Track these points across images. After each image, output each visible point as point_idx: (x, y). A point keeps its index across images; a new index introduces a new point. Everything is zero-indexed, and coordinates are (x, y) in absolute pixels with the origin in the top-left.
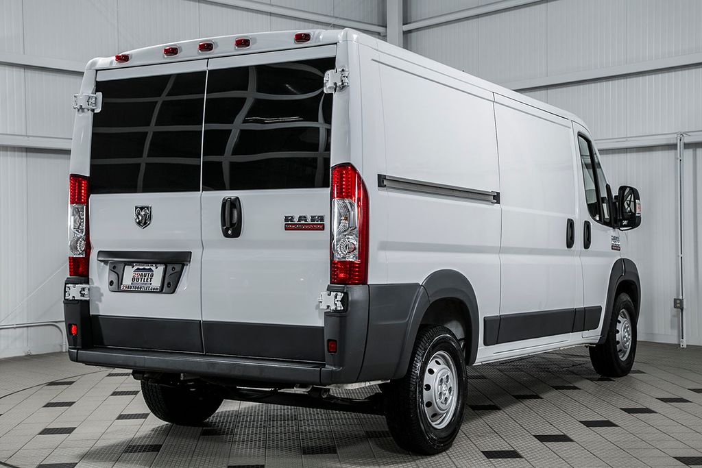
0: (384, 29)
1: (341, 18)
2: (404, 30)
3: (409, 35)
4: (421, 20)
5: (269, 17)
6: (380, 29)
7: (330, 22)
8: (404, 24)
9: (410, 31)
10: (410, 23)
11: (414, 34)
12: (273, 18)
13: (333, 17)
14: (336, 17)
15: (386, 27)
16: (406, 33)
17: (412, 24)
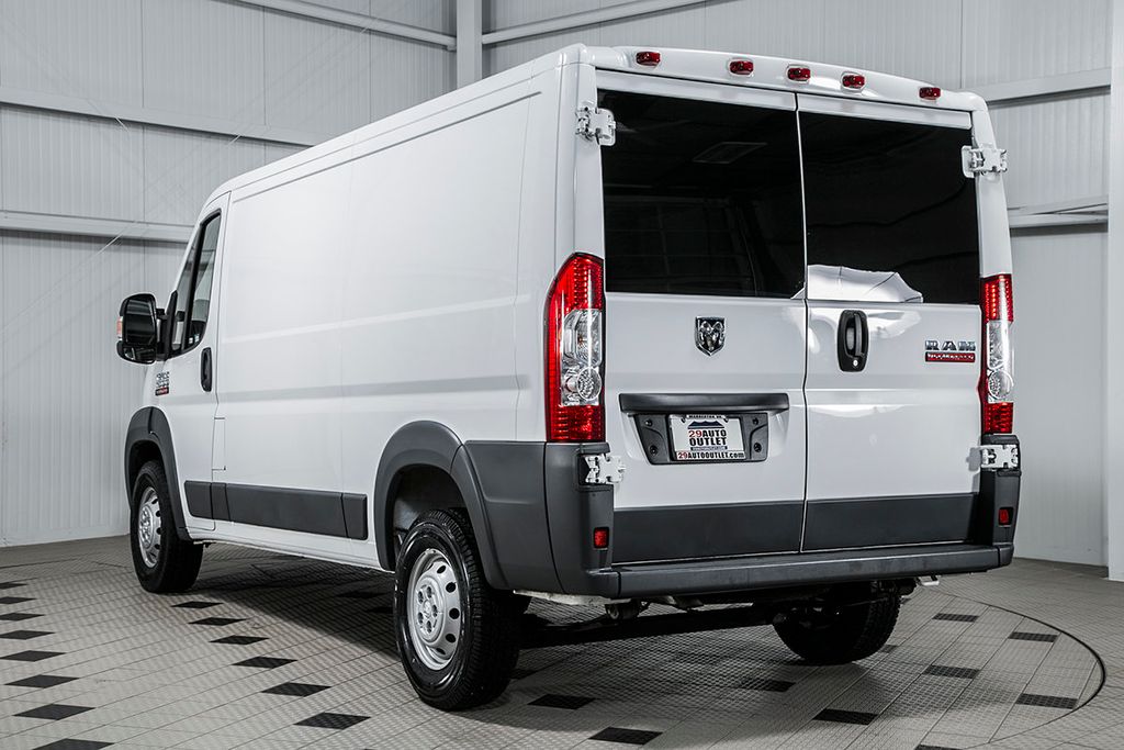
0: (452, 39)
1: (380, 20)
2: (485, 42)
3: (493, 50)
4: (510, 28)
5: (261, 13)
6: (446, 40)
7: (362, 26)
8: (483, 33)
9: (494, 45)
10: (494, 31)
11: (500, 50)
12: (269, 16)
13: (370, 17)
14: (374, 18)
15: (455, 37)
16: (487, 47)
17: (497, 34)
